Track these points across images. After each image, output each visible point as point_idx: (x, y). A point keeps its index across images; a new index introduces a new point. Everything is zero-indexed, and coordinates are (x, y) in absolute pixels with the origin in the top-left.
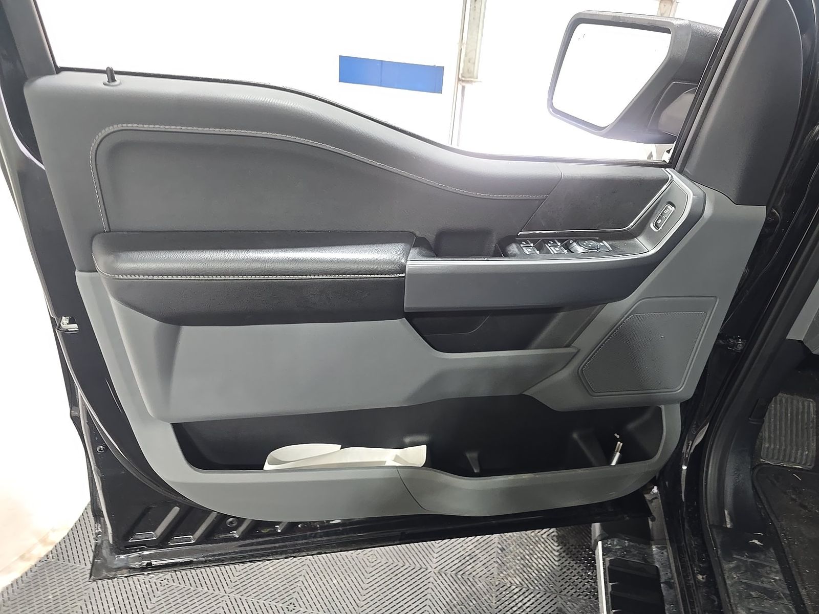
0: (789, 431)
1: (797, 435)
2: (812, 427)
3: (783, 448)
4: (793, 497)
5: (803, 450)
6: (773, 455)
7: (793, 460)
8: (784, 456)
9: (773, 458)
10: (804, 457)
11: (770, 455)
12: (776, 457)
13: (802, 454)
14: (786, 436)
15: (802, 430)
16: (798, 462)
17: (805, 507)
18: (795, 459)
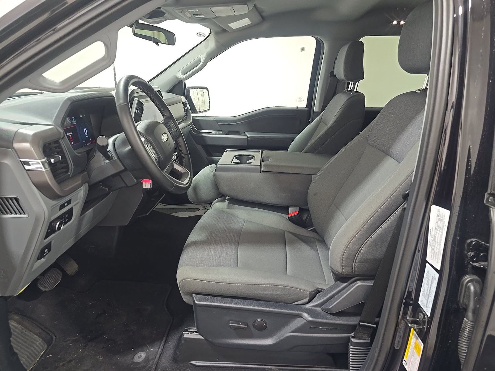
0: (20, 345)
1: (25, 342)
2: (25, 331)
3: (28, 354)
4: (61, 364)
5: (35, 344)
6: (28, 362)
7: (37, 353)
8: (33, 356)
9: (30, 364)
10: (39, 346)
11: (28, 364)
12: (31, 362)
13: (37, 346)
14: (22, 348)
15: (23, 337)
16: (39, 351)
17: (71, 361)
18: (37, 351)
